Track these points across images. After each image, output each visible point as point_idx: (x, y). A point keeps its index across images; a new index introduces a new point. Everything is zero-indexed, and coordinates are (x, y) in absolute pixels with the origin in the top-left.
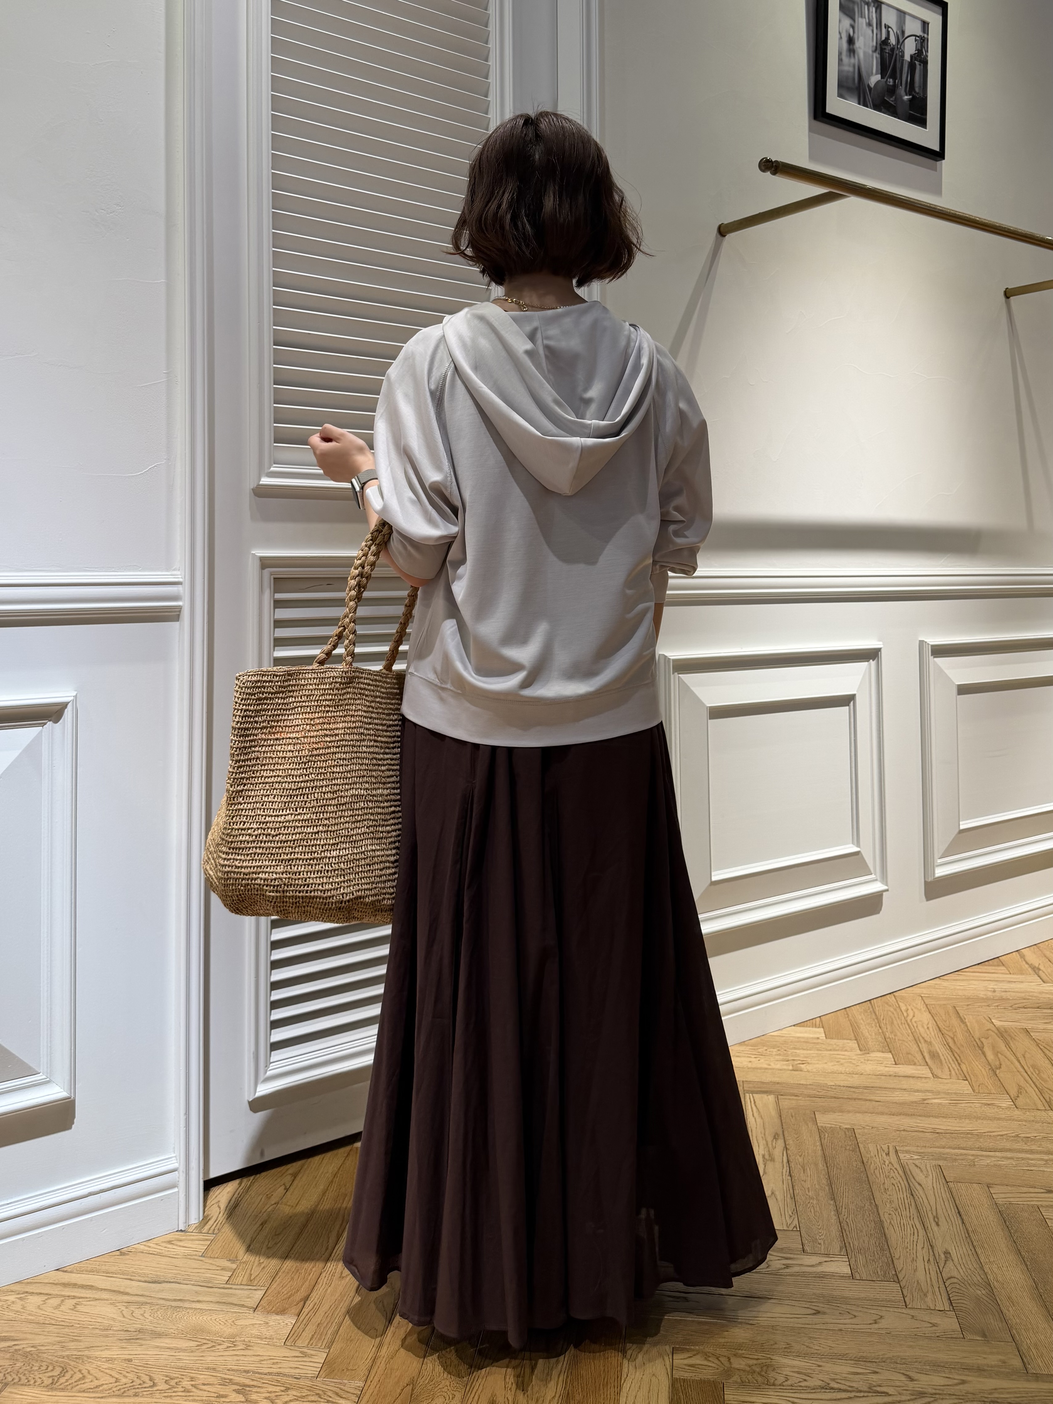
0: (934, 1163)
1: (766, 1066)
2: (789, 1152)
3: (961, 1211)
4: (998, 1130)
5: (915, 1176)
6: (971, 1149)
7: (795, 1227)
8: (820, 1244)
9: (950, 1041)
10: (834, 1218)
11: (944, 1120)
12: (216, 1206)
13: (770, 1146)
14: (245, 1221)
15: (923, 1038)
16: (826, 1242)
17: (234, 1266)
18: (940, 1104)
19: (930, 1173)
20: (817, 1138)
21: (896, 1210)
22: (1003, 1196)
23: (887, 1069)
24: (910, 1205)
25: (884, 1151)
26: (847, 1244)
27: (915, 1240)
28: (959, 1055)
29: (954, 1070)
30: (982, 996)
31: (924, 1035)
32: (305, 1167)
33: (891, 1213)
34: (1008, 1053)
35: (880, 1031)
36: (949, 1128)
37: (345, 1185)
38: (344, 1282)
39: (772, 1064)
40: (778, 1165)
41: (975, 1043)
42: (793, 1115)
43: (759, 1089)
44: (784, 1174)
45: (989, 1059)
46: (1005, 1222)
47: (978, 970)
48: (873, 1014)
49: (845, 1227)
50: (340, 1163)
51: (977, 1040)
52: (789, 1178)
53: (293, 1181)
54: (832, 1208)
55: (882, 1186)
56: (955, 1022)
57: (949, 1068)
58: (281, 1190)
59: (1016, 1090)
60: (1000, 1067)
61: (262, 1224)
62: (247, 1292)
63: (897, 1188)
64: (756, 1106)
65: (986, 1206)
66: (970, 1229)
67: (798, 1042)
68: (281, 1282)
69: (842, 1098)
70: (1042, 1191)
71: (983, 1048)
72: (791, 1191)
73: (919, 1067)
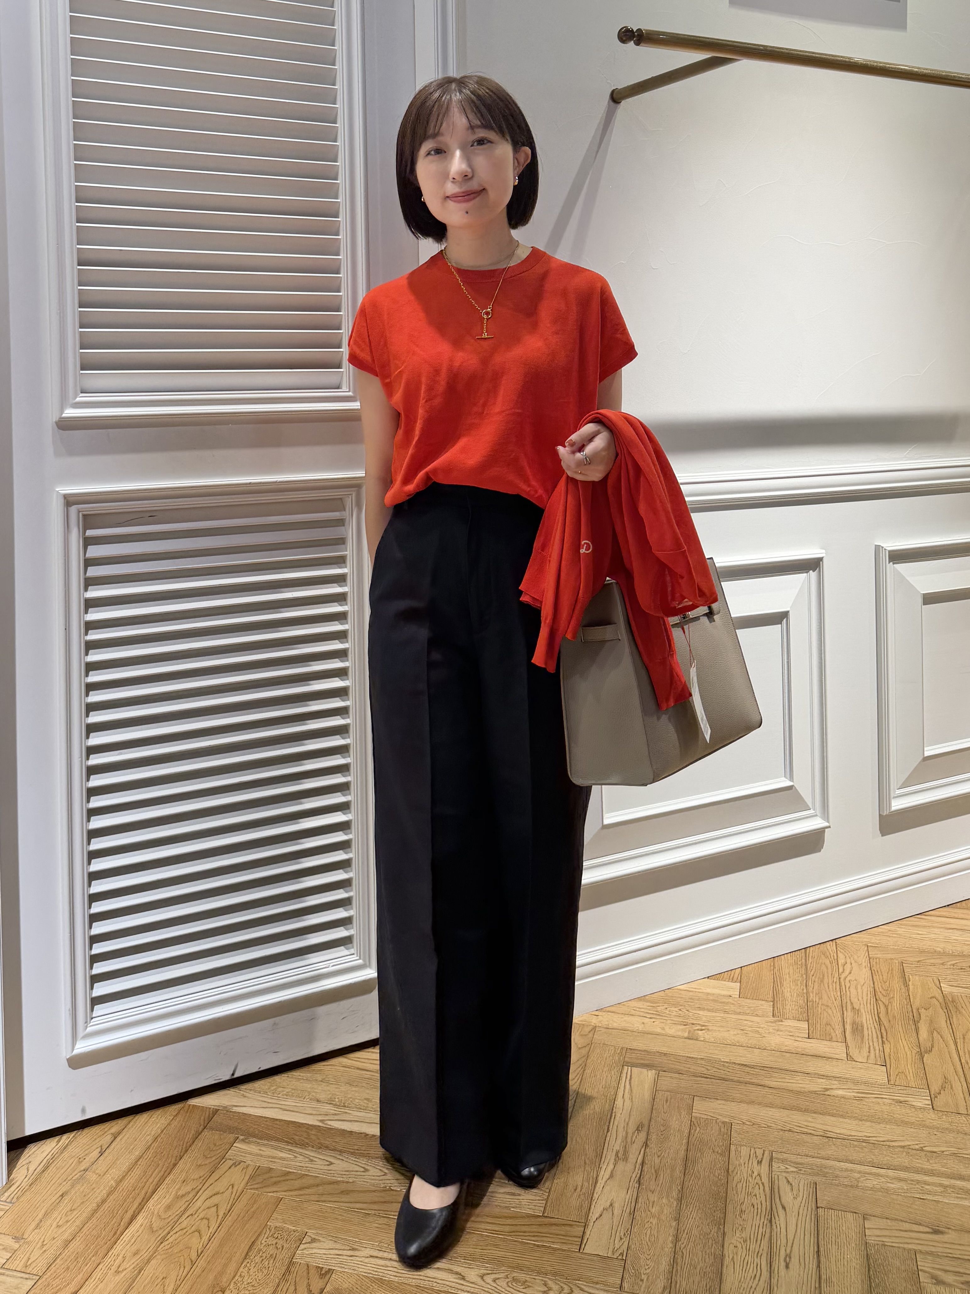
0: (810, 1178)
1: (659, 1030)
2: (648, 1150)
3: (822, 1249)
4: (901, 1138)
5: (781, 1194)
6: (860, 1163)
7: (622, 1254)
8: (642, 1280)
9: (882, 1009)
10: (671, 1245)
11: (841, 1120)
12: (25, 1167)
13: (629, 1140)
14: (46, 1190)
15: (852, 1003)
16: (650, 1278)
17: (16, 1246)
18: (843, 1097)
19: (801, 1194)
20: (687, 1131)
21: (745, 1241)
22: (878, 1232)
23: (796, 1044)
24: (763, 1236)
25: (756, 1157)
26: (673, 1285)
27: (754, 1286)
28: (886, 1030)
29: (875, 1050)
30: (938, 949)
31: (855, 1000)
32: (131, 1124)
33: (738, 1246)
34: (947, 1031)
35: (805, 991)
36: (843, 1131)
37: (162, 1153)
38: (118, 1278)
39: (667, 1028)
40: (629, 1166)
41: (911, 1014)
42: (669, 1097)
43: (642, 1062)
44: (632, 1181)
45: (921, 1038)
46: (869, 1270)
47: (944, 914)
48: (804, 967)
49: (679, 1261)
50: (168, 1121)
51: (914, 1011)
52: (637, 1185)
53: (114, 1140)
54: (672, 1231)
55: (739, 1207)
56: (897, 984)
57: (869, 1047)
58: (96, 1153)
59: (940, 1083)
60: (931, 1051)
61: (63, 1194)
62: (16, 1281)
63: (756, 1211)
64: (630, 1083)
65: (853, 1245)
66: (824, 1277)
67: (705, 1000)
68: (55, 1272)
69: (732, 1080)
70: (928, 1230)
71: (918, 1022)
72: (633, 1204)
73: (834, 1044)
